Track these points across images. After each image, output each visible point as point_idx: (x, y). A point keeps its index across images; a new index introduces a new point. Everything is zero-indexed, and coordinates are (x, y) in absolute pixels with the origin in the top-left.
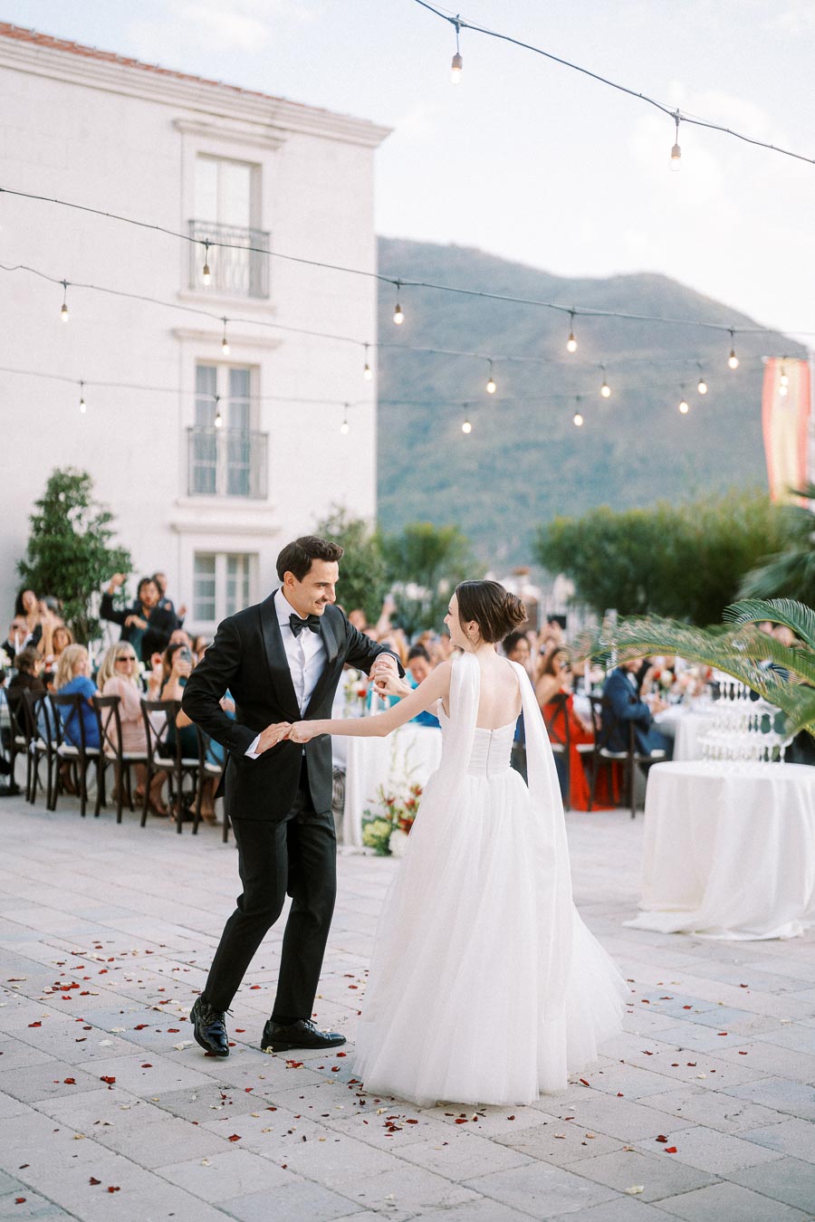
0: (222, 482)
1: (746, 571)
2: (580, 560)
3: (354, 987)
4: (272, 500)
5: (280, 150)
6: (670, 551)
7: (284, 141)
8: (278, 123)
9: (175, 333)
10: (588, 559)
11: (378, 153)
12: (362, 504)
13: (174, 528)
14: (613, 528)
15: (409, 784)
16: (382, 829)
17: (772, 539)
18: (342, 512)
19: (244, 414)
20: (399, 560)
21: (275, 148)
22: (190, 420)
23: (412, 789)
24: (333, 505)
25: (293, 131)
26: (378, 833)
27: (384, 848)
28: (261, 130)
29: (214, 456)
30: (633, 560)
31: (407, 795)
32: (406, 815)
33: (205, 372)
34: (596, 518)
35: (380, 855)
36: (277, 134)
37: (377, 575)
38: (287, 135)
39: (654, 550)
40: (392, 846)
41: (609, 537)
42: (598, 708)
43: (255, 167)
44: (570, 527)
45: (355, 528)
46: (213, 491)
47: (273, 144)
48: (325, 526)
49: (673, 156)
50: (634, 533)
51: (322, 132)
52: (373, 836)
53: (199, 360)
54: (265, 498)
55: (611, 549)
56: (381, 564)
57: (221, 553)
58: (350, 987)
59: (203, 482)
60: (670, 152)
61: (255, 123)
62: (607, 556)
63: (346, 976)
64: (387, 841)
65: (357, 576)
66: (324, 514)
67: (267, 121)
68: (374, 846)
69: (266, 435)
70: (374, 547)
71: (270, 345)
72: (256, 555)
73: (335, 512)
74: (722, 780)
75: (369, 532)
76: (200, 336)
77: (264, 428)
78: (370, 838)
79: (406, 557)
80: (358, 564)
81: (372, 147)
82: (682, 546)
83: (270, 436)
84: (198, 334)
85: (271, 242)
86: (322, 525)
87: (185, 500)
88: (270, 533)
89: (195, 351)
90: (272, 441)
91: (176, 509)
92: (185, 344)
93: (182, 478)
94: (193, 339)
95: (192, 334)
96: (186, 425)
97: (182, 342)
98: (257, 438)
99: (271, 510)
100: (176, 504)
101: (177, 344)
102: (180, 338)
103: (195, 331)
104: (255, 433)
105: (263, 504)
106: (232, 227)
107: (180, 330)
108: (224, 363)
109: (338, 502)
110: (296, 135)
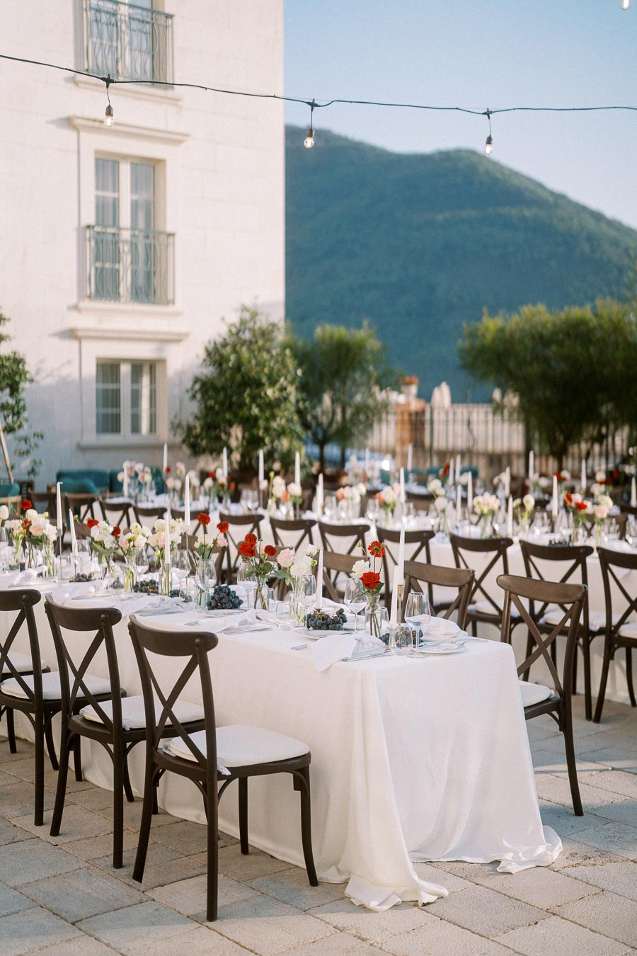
0: (125, 286)
4: (179, 305)
9: (69, 122)
13: (71, 334)
18: (254, 315)
19: (148, 210)
20: (312, 368)
22: (89, 217)
24: (244, 309)
29: (116, 258)
30: (573, 366)
33: (106, 165)
39: (595, 351)
41: (545, 339)
45: (266, 334)
46: (115, 295)
48: (236, 331)
53: (97, 152)
54: (174, 302)
57: (125, 360)
59: (105, 286)
62: (547, 362)
66: (234, 318)
69: (172, 235)
70: (288, 352)
71: (175, 139)
72: (163, 361)
73: (247, 316)
75: (280, 337)
76: (99, 125)
77: (169, 228)
79: (319, 365)
80: (272, 370)
83: (176, 237)
84: (97, 124)
85: (175, 26)
86: (234, 330)
87: (86, 304)
88: (177, 339)
89: (95, 143)
90: (179, 240)
91: (75, 314)
92: (83, 135)
93: (82, 279)
94: (92, 129)
95: (90, 123)
96: (85, 222)
97: (79, 132)
98: (162, 238)
99: (177, 314)
100: (76, 308)
101: (73, 134)
102: (75, 128)
103: (95, 120)
104: (160, 233)
105: (170, 308)
106: (131, 6)
107: (78, 118)
108: (125, 157)
109: (250, 305)
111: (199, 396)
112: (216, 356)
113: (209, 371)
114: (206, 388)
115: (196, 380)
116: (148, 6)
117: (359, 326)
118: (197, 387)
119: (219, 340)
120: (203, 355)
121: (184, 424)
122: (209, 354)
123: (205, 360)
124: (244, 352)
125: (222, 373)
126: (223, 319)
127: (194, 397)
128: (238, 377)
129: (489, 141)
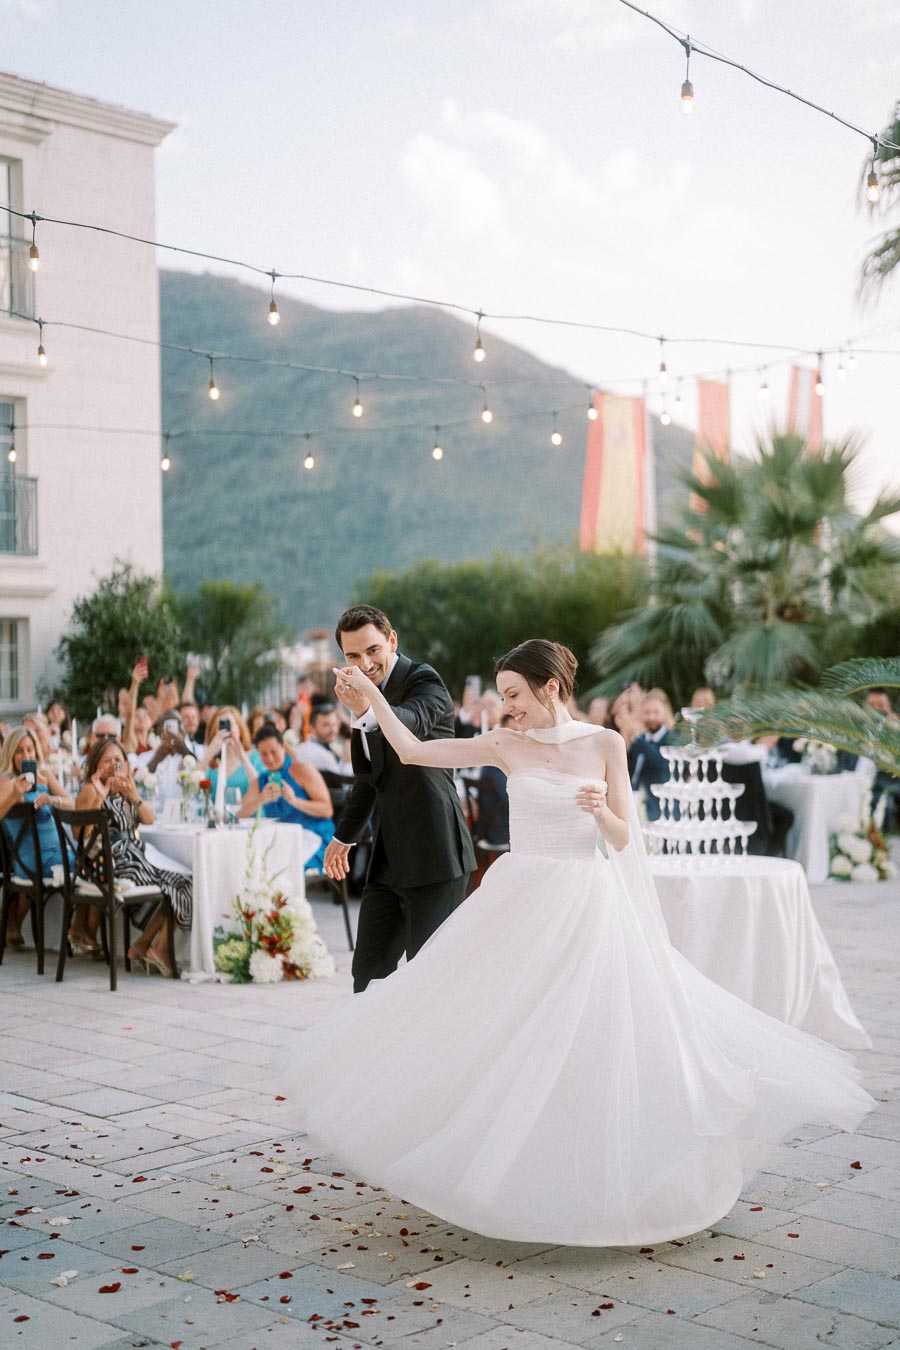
1: (604, 627)
2: (405, 620)
3: (269, 1170)
4: (43, 556)
5: (43, 145)
6: (507, 607)
7: (47, 133)
8: (38, 112)
10: (414, 618)
11: (158, 151)
12: (149, 561)
14: (443, 582)
15: (271, 893)
16: (241, 948)
17: (626, 592)
18: (128, 568)
20: (193, 625)
21: (37, 142)
23: (273, 900)
24: (117, 560)
25: (57, 122)
26: (235, 955)
27: (242, 973)
28: (19, 119)
30: (467, 618)
31: (269, 907)
32: (269, 930)
34: (424, 571)
35: (239, 982)
36: (38, 124)
37: (170, 641)
38: (51, 127)
39: (489, 607)
40: (253, 970)
41: (438, 592)
42: (474, 792)
43: (13, 163)
44: (393, 583)
45: (141, 588)
47: (34, 137)
48: (107, 586)
49: (683, 95)
50: (469, 586)
51: (92, 125)
52: (229, 959)
54: (35, 553)
55: (441, 606)
56: (174, 629)
58: (262, 1170)
60: (680, 90)
61: (11, 110)
62: (438, 616)
63: (252, 1153)
64: (246, 963)
65: (147, 643)
66: (106, 572)
67: (27, 109)
68: (230, 972)
69: (34, 480)
70: (165, 609)
71: (37, 375)
72: (26, 620)
73: (120, 569)
74: (686, 880)
75: (157, 592)
77: (32, 472)
78: (226, 962)
79: (201, 620)
80: (148, 629)
81: (153, 145)
82: (523, 601)
83: (39, 482)
86: (105, 584)
88: (40, 595)
90: (42, 487)
98: (24, 484)
99: (42, 567)
104: (21, 478)
105: (33, 560)
109: (123, 557)
110: (62, 127)
111: (67, 658)
112: (86, 612)
113: (79, 630)
114: (75, 648)
115: (64, 640)
118: (66, 646)
119: (89, 596)
120: (71, 610)
121: (51, 689)
122: (77, 610)
123: (72, 617)
124: (117, 607)
125: (92, 632)
126: (93, 573)
127: (61, 658)
128: (111, 636)
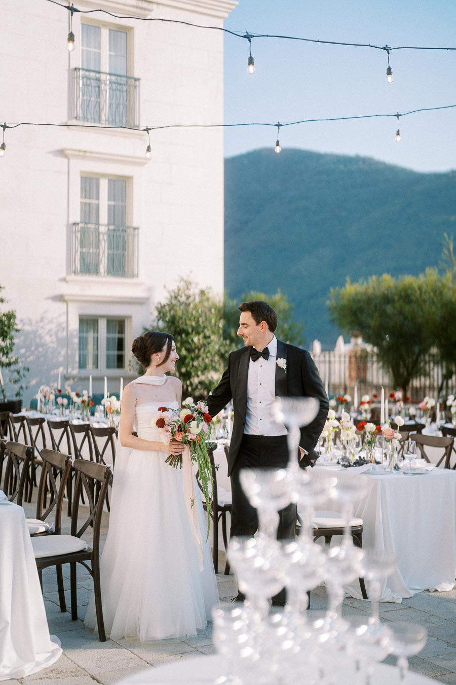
0: (103, 266)
4: (141, 277)
7: (150, 11)
9: (62, 153)
13: (61, 298)
18: (189, 285)
19: (121, 213)
22: (76, 217)
24: (182, 279)
25: (158, 4)
29: (98, 245)
33: (89, 183)
36: (145, 5)
38: (153, 6)
43: (128, 30)
46: (97, 272)
53: (81, 172)
54: (138, 276)
57: (103, 317)
66: (173, 287)
69: (137, 229)
71: (140, 163)
72: (130, 318)
73: (182, 285)
76: (83, 154)
77: (135, 225)
83: (140, 230)
84: (81, 154)
85: (141, 86)
86: (173, 294)
87: (72, 277)
88: (141, 302)
89: (80, 166)
90: (142, 232)
91: (63, 284)
92: (72, 161)
93: (70, 260)
94: (78, 157)
95: (77, 153)
96: (72, 221)
97: (69, 159)
98: (130, 231)
99: (140, 284)
100: (64, 280)
101: (65, 161)
102: (66, 156)
103: (80, 151)
104: (129, 227)
105: (135, 280)
106: (110, 74)
107: (67, 149)
108: (104, 175)
109: (185, 278)
110: (161, 7)
116: (123, 73)
117: (275, 293)
122: (159, 312)
123: (157, 317)
126: (165, 287)
129: (149, 149)
